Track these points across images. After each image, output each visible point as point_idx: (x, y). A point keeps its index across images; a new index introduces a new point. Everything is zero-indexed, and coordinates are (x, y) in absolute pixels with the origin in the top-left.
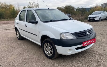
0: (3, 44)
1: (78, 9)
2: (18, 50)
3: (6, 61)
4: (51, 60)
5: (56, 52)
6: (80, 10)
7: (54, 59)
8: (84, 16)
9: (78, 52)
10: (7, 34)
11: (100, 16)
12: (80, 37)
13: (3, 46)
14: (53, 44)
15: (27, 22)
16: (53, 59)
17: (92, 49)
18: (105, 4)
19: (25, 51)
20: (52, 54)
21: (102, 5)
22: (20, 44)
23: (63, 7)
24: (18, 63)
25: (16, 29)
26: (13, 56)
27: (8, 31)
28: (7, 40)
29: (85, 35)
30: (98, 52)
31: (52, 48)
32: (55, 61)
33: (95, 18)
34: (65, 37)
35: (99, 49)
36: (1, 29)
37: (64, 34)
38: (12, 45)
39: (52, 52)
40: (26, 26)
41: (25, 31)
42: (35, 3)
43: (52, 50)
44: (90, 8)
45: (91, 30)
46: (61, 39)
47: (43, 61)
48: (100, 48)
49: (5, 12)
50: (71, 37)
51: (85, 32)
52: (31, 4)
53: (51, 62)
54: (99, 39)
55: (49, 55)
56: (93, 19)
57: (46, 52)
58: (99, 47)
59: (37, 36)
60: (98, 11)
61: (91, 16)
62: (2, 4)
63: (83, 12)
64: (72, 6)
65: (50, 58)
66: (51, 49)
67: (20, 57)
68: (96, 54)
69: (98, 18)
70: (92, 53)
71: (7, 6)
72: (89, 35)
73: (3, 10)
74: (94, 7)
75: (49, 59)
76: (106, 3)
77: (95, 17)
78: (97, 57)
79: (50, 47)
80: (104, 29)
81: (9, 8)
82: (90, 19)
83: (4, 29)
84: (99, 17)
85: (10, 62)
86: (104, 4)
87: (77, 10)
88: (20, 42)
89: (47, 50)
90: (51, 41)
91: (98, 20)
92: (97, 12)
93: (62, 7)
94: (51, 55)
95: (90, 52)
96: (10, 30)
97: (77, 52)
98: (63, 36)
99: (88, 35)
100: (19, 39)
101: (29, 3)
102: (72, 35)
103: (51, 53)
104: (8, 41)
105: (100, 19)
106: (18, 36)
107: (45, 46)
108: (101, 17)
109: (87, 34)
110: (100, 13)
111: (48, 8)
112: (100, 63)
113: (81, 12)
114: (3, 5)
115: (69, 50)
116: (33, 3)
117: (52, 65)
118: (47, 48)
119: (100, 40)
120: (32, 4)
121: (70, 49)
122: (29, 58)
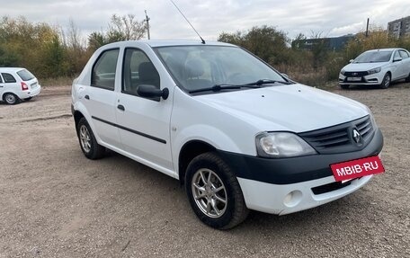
0: (31, 173)
1: (300, 43)
2: (93, 196)
3: (54, 234)
4: (219, 233)
5: (239, 204)
6: (308, 47)
7: (230, 229)
8: (324, 70)
9: (321, 204)
10: (39, 136)
11: (385, 67)
12: (327, 146)
13: (34, 180)
14: (230, 174)
15: (123, 91)
16: (226, 227)
17: (368, 193)
18: (403, 23)
19: (117, 201)
20: (223, 212)
21: (391, 25)
22: (95, 176)
23: (241, 36)
24: (99, 243)
25: (78, 116)
26: (77, 219)
27: (41, 126)
28: (44, 160)
29: (346, 140)
30: (392, 202)
31: (223, 187)
32: (234, 238)
33: (367, 77)
34: (274, 147)
35: (392, 191)
36: (16, 120)
37: (272, 138)
38: (67, 177)
39: (225, 201)
40: (121, 108)
41: (115, 125)
42: (134, 20)
43: (223, 197)
44: (345, 39)
45: (364, 122)
46: (259, 156)
47: (191, 236)
48: (398, 187)
49: (23, 54)
50: (294, 148)
51: (345, 130)
52: (121, 24)
53: (222, 238)
54: (391, 154)
55: (210, 215)
56: (359, 79)
57: (198, 202)
58: (393, 186)
59: (165, 142)
60: (376, 50)
61: (351, 67)
62: (12, 25)
63: (319, 51)
64: (278, 30)
65: (215, 225)
66: (221, 193)
67: (105, 223)
68: (386, 211)
69: (380, 77)
70: (370, 209)
71: (32, 31)
72: (360, 142)
73: (17, 46)
74: (359, 35)
75: (211, 231)
76: (406, 19)
77: (366, 73)
78: (390, 222)
79: (218, 185)
80: (404, 119)
81: (35, 37)
82: (349, 79)
83: (26, 119)
84: (384, 72)
85: (71, 241)
86: (396, 21)
87: (294, 43)
88: (94, 166)
89: (203, 195)
90: (220, 163)
91: (380, 82)
92: (374, 53)
93: (239, 34)
94: (219, 214)
95: (362, 202)
96: (49, 121)
97: (318, 204)
98: (266, 144)
99: (358, 140)
100: (89, 156)
101: (114, 18)
102: (301, 140)
103: (220, 206)
104: (50, 162)
105: (385, 79)
106: (87, 143)
107: (196, 182)
108: (389, 73)
109: (354, 138)
110: (387, 58)
111: (200, 43)
112: (402, 243)
113: (310, 54)
114: (16, 29)
115: (290, 196)
116: (128, 19)
117: (226, 252)
118: (202, 189)
119: (392, 159)
120: (123, 21)
121: (292, 193)
122: (138, 224)
